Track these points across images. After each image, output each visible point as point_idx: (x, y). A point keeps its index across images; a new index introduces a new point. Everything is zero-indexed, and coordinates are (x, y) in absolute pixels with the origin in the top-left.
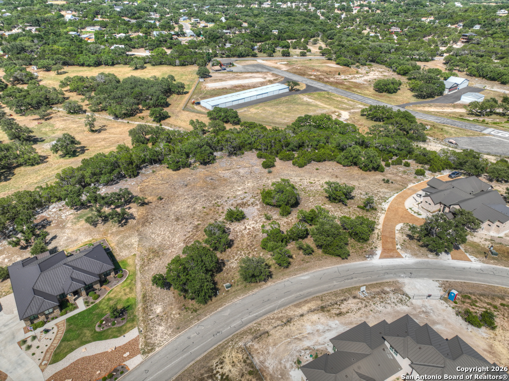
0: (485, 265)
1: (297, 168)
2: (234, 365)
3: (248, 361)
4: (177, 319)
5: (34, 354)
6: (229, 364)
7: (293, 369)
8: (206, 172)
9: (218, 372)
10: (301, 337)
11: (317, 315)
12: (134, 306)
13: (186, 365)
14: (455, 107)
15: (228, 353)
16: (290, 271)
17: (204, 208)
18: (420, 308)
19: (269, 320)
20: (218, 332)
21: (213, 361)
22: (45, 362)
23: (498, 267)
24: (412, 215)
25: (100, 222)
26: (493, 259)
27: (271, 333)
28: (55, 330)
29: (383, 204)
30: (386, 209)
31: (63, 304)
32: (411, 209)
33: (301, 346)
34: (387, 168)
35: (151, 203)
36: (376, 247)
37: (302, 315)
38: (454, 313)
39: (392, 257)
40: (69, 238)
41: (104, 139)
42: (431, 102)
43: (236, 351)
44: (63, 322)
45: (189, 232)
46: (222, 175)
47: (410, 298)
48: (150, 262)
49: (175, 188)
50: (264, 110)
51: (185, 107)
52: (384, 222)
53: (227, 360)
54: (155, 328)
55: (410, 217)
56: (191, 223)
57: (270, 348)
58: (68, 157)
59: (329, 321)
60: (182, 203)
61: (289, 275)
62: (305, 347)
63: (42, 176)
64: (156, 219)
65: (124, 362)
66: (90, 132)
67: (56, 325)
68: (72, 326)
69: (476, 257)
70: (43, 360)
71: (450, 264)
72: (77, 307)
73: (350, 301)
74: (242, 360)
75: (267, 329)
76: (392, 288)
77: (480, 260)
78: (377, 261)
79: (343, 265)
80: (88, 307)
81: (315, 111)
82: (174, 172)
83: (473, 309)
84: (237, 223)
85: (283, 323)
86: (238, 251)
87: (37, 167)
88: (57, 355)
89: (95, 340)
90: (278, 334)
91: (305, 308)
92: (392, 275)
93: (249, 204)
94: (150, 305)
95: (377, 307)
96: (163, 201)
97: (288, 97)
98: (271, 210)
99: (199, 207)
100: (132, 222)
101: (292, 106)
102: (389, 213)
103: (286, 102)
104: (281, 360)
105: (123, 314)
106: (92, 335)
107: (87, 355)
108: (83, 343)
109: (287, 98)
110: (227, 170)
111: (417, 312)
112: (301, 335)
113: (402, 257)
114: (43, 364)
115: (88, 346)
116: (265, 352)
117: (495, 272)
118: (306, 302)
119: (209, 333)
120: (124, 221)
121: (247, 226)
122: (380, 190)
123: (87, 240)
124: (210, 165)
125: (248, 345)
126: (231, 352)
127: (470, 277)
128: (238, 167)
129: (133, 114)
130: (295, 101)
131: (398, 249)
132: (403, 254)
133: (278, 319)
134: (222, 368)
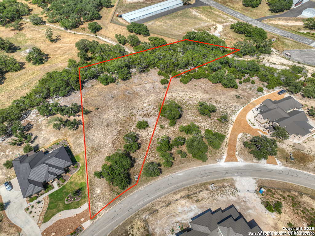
0: (285, 168)
1: (183, 85)
2: (139, 230)
3: (146, 228)
4: (108, 198)
5: (34, 217)
6: (136, 229)
7: (170, 234)
8: (125, 87)
9: (130, 233)
10: (175, 214)
11: (185, 200)
12: (85, 188)
13: (114, 228)
14: (296, 20)
15: (136, 222)
16: (172, 169)
17: (124, 117)
18: (242, 199)
19: (158, 202)
20: (131, 209)
21: (128, 226)
22: (40, 222)
23: (292, 169)
24: (250, 126)
25: (62, 126)
26: (291, 162)
27: (159, 211)
28: (43, 202)
29: (233, 116)
30: (234, 121)
31: (46, 186)
32: (249, 120)
33: (175, 220)
34: (240, 85)
35: (92, 112)
36: (223, 153)
37: (177, 200)
38: (261, 202)
39: (232, 161)
40: (44, 138)
41: (60, 48)
42: (281, 16)
43: (140, 221)
44: (47, 197)
45: (115, 136)
46: (135, 89)
47: (238, 191)
48: (92, 158)
49: (106, 100)
50: (165, 23)
51: (112, 19)
52: (232, 132)
53: (135, 226)
54: (97, 204)
55: (248, 128)
56: (116, 128)
57: (158, 220)
58: (37, 65)
59: (191, 205)
60: (110, 112)
61: (171, 172)
62: (177, 221)
63: (23, 81)
64: (95, 125)
65: (81, 224)
66: (50, 42)
67: (43, 198)
68: (52, 200)
69: (281, 161)
70: (39, 221)
71: (265, 167)
72: (53, 188)
73: (204, 192)
74: (143, 227)
75: (157, 208)
76: (229, 184)
77: (283, 164)
78: (223, 164)
79: (203, 166)
80: (60, 188)
81: (199, 24)
82: (105, 87)
83: (272, 199)
84: (143, 130)
85: (166, 205)
86: (143, 151)
87: (19, 72)
88: (46, 218)
89: (65, 209)
90: (163, 212)
91: (179, 195)
92: (230, 174)
93: (151, 114)
94: (94, 188)
95: (218, 197)
96: (99, 110)
97: (182, 10)
98: (164, 121)
99: (120, 116)
100: (81, 127)
101: (184, 19)
102: (236, 124)
103: (181, 16)
104: (163, 228)
105: (79, 193)
106: (63, 206)
107: (62, 218)
108: (59, 211)
109: (181, 12)
110: (139, 85)
111: (240, 201)
112: (175, 213)
113: (238, 161)
114: (39, 223)
115: (62, 212)
116: (156, 223)
117: (289, 173)
118: (180, 191)
119: (126, 208)
120: (76, 126)
121: (149, 133)
122: (233, 104)
123: (55, 140)
124: (128, 80)
125: (146, 218)
126: (137, 222)
127: (274, 176)
128: (146, 82)
129: (77, 25)
130: (187, 14)
131: (237, 154)
132: (239, 159)
133: (164, 202)
134: (132, 231)
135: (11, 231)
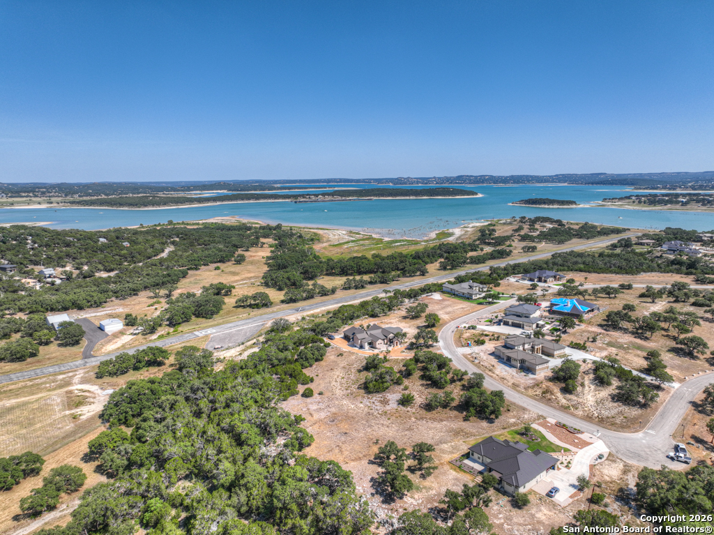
65: (553, 424)
70: (571, 454)
89: (547, 439)
108: (551, 443)
114: (574, 453)
135: (598, 473)
